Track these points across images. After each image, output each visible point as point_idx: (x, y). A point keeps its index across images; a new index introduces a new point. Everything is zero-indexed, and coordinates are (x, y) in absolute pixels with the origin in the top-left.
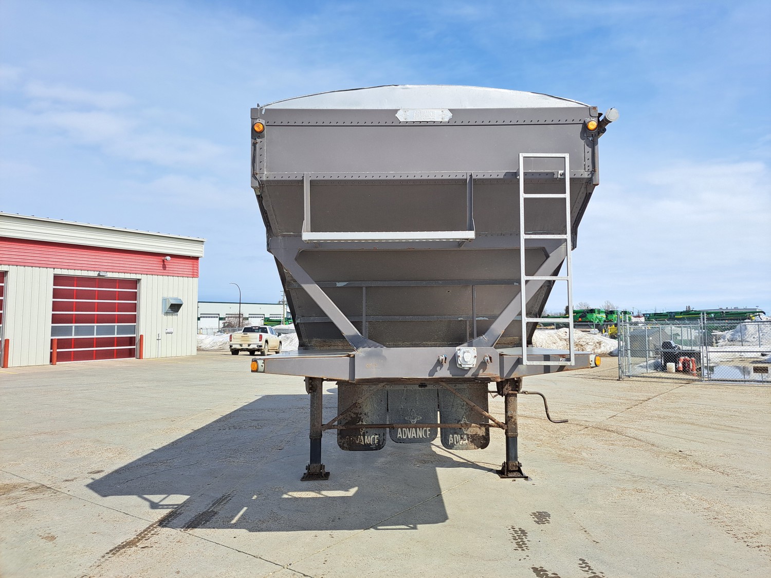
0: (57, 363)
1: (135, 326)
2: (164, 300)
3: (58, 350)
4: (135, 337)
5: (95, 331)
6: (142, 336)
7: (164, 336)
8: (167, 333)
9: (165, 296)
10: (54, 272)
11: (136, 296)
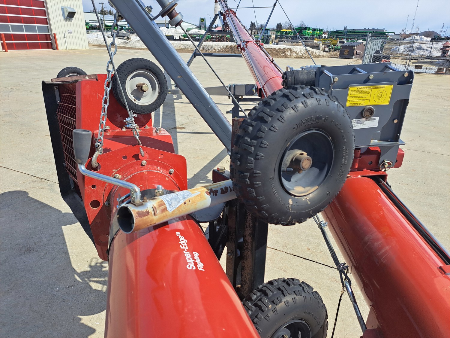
0: (8, 50)
1: (48, 26)
2: (63, 9)
3: (7, 42)
4: (49, 35)
5: (24, 29)
6: (54, 34)
7: (67, 35)
8: (69, 33)
9: (63, 5)
11: (44, 4)
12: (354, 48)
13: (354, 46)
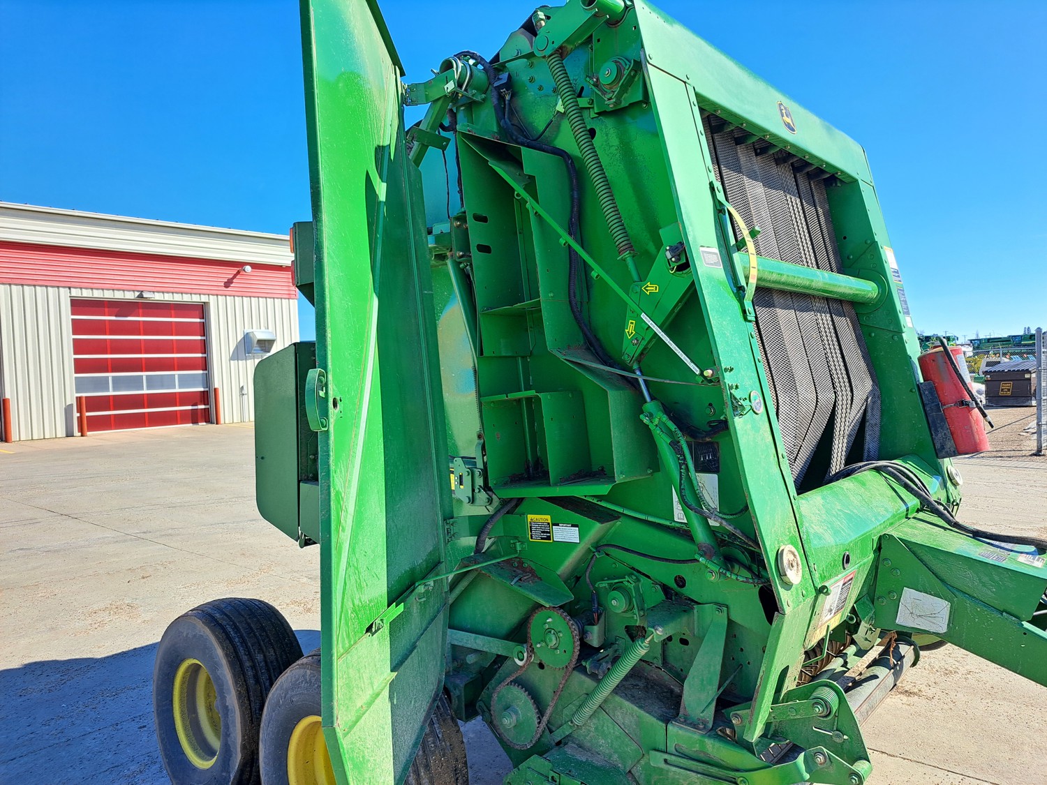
0: (89, 433)
1: (206, 374)
3: (89, 414)
4: (208, 392)
5: (145, 384)
6: (215, 390)
10: (70, 293)
11: (204, 329)
12: (1027, 376)
13: (1028, 371)
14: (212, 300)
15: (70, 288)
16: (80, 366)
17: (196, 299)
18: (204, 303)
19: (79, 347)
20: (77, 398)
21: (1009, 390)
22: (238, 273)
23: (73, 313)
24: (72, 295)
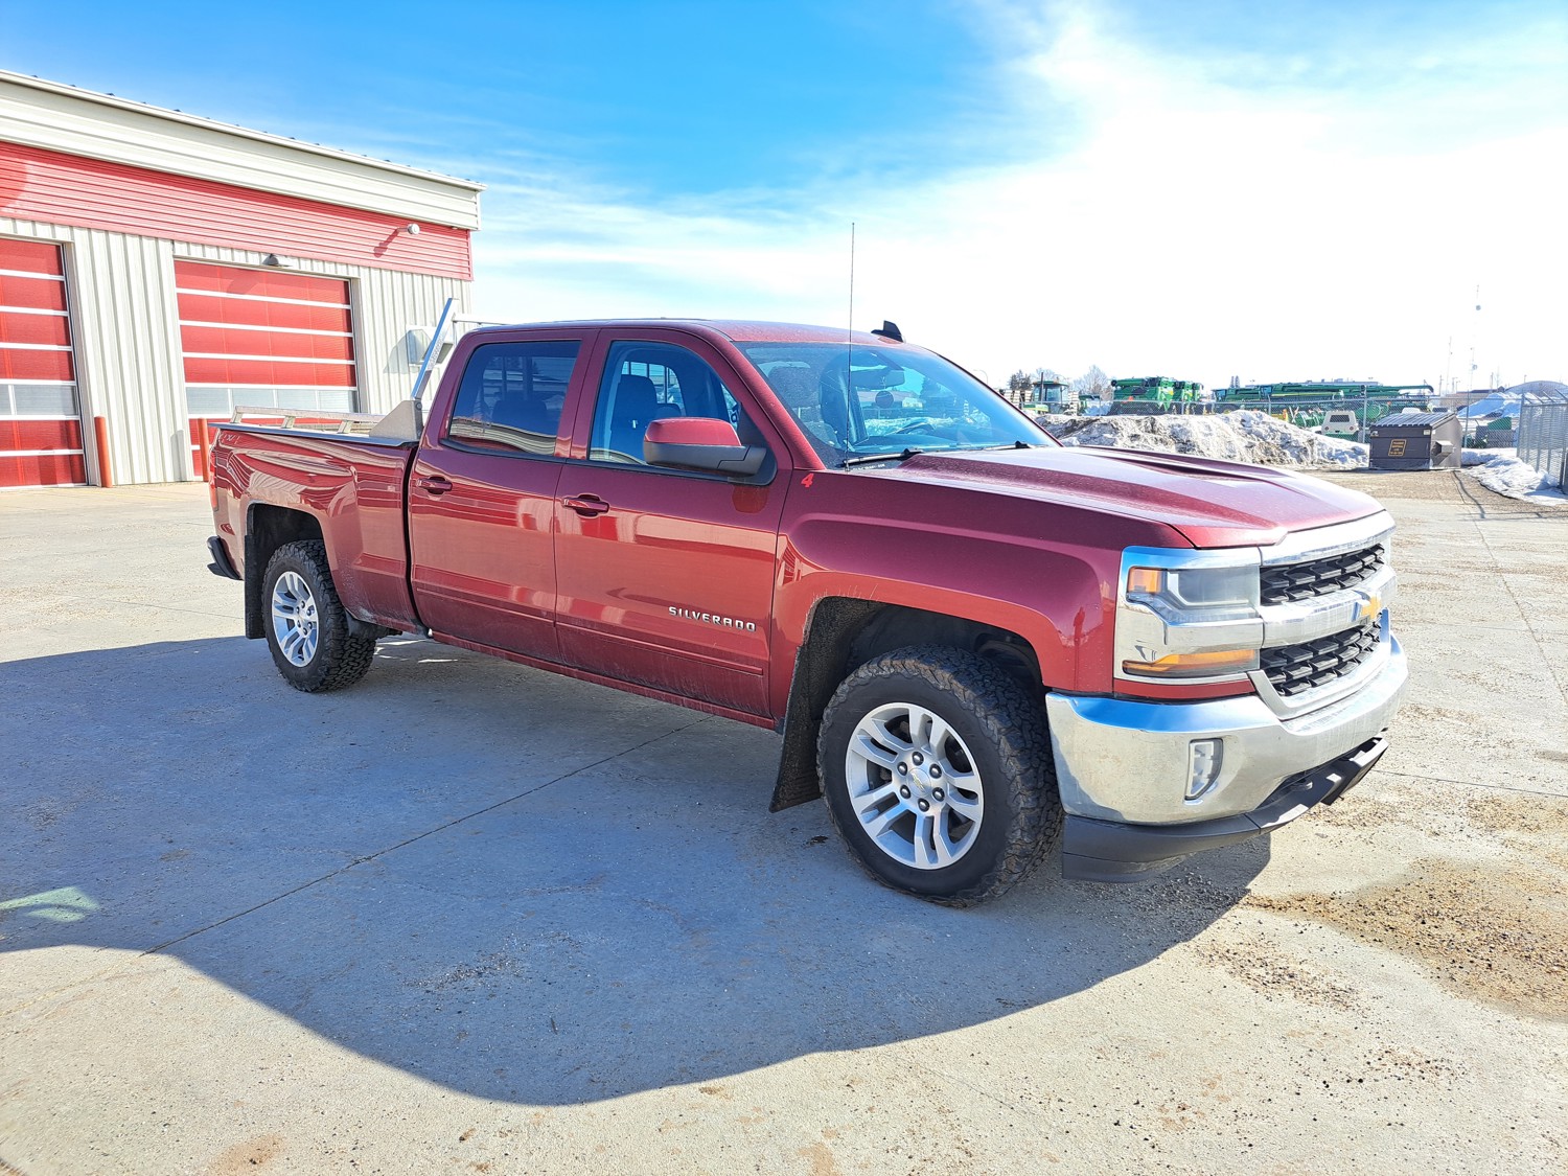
1: (355, 392)
2: (411, 333)
10: (173, 250)
11: (350, 319)
12: (1426, 433)
13: (1428, 427)
14: (364, 272)
15: (173, 242)
16: (194, 372)
17: (342, 271)
18: (350, 279)
19: (190, 341)
20: (191, 421)
21: (1401, 450)
22: (396, 232)
23: (179, 284)
24: (176, 254)
